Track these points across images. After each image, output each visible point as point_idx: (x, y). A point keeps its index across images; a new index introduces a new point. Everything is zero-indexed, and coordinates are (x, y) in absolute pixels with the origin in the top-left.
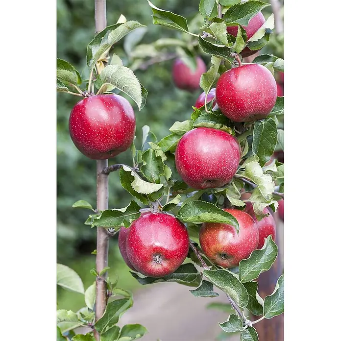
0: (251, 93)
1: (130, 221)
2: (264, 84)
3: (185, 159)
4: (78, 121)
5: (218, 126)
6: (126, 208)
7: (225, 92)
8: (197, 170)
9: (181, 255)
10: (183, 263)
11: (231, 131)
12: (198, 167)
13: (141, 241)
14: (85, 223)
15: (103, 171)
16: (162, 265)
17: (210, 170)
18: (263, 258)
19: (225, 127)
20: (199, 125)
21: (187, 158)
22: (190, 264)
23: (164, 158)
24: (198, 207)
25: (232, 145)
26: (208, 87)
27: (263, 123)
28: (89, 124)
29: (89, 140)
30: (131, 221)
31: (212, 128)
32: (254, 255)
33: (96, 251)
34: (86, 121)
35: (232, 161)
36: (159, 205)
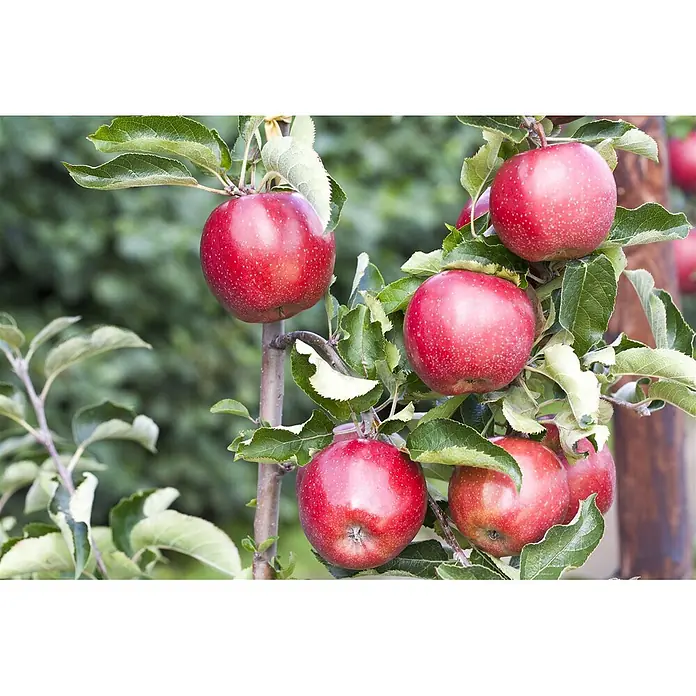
0: (557, 206)
1: (310, 454)
2: (585, 188)
3: (419, 335)
4: (214, 246)
5: (491, 268)
6: (303, 425)
7: (505, 201)
8: (440, 360)
9: (405, 527)
10: (415, 540)
11: (517, 279)
12: (443, 352)
13: (324, 496)
14: (229, 448)
15: (273, 342)
16: (364, 546)
17: (468, 359)
18: (574, 541)
19: (505, 272)
20: (453, 264)
21: (422, 333)
22: (433, 542)
23: (387, 326)
24: (445, 431)
25: (517, 309)
26: (477, 186)
27: (585, 265)
28: (235, 253)
29: (235, 285)
30: (311, 452)
31: (478, 272)
32: (553, 535)
33: (256, 503)
34: (230, 246)
35: (515, 342)
36: (376, 420)
